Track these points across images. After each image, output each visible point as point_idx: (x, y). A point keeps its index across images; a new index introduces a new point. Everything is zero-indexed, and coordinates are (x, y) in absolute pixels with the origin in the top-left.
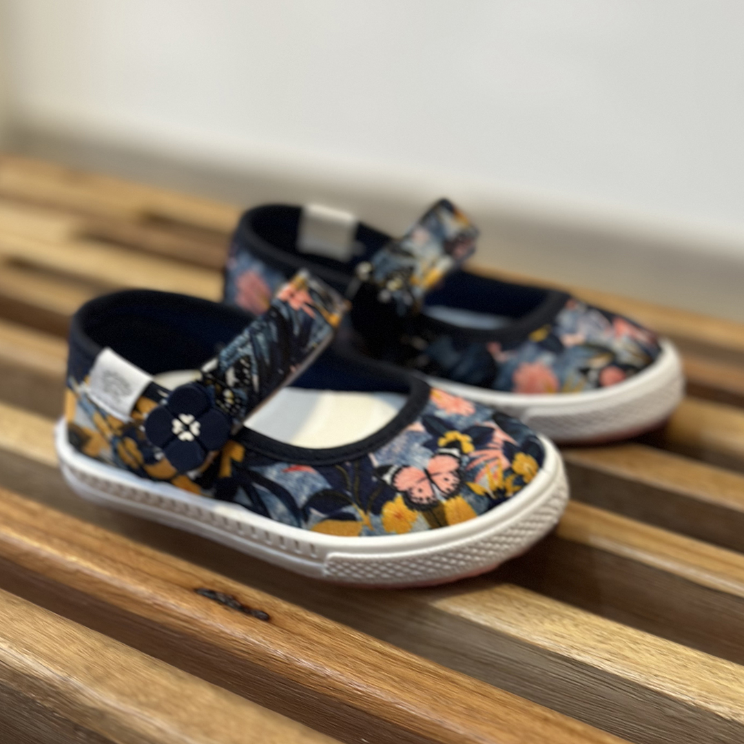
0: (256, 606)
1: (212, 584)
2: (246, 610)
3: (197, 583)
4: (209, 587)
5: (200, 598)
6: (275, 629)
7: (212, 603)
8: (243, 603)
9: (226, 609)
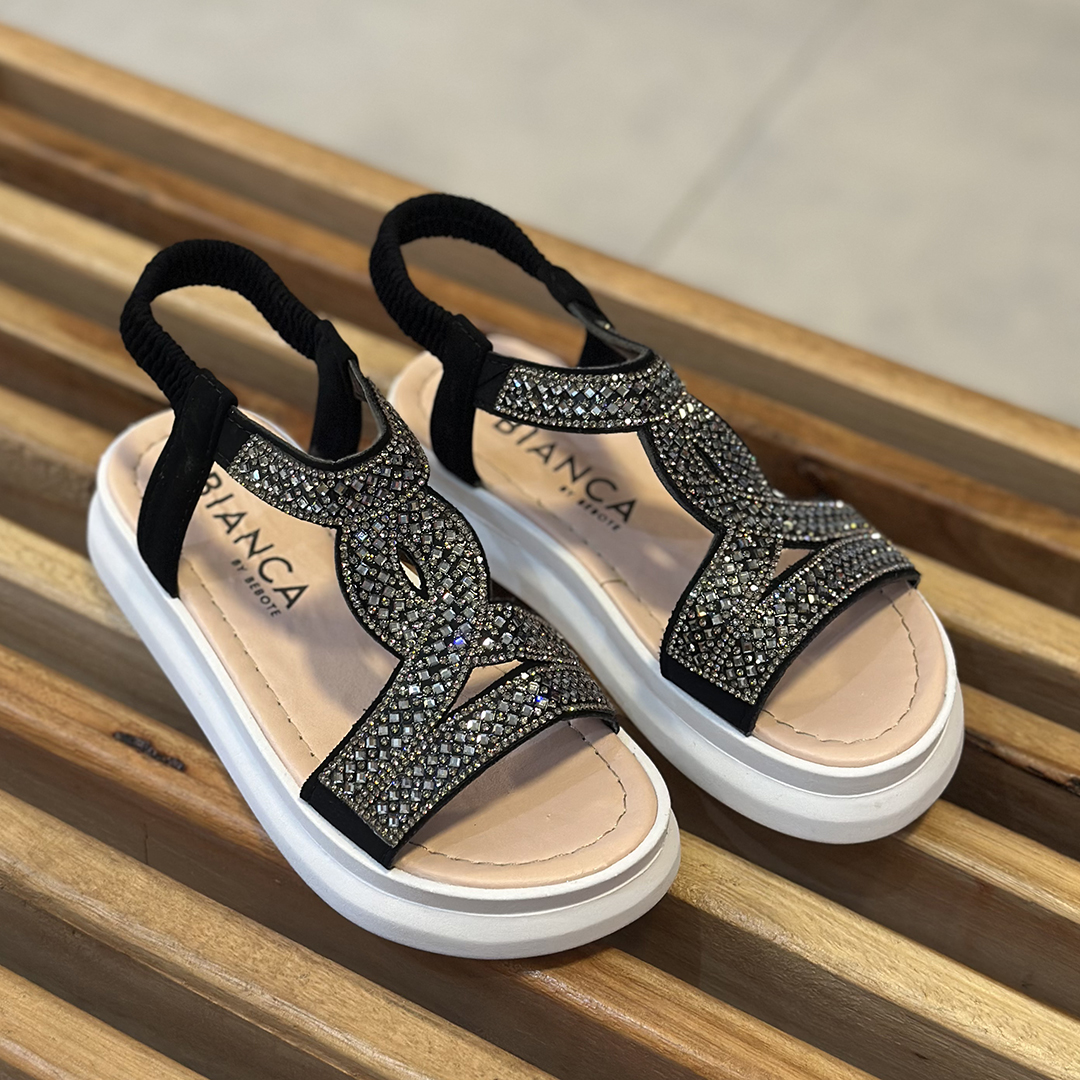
0: (172, 754)
1: (129, 725)
2: (162, 758)
3: (114, 727)
4: (126, 731)
5: (119, 744)
6: (192, 781)
7: (131, 751)
8: (160, 749)
9: (144, 758)
